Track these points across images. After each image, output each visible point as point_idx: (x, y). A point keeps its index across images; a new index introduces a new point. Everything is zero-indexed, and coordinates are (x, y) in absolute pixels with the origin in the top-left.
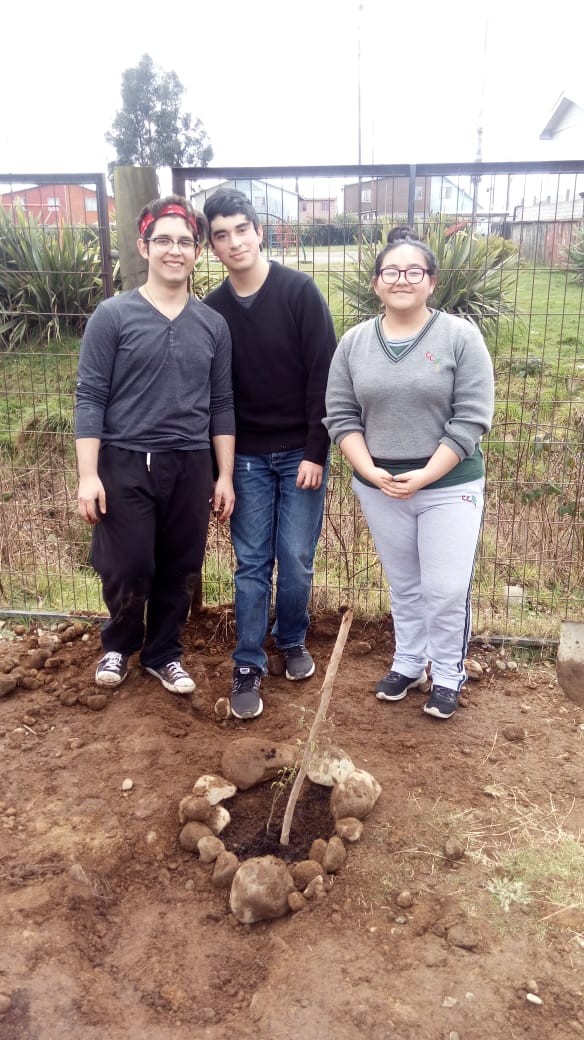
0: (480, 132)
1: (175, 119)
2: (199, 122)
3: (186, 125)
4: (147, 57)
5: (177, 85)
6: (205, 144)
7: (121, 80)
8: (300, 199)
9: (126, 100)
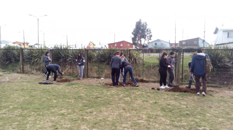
0: (205, 32)
1: (145, 30)
2: (150, 30)
3: (147, 31)
4: (140, 20)
5: (146, 24)
6: (151, 34)
7: (136, 24)
8: (170, 44)
9: (136, 27)
